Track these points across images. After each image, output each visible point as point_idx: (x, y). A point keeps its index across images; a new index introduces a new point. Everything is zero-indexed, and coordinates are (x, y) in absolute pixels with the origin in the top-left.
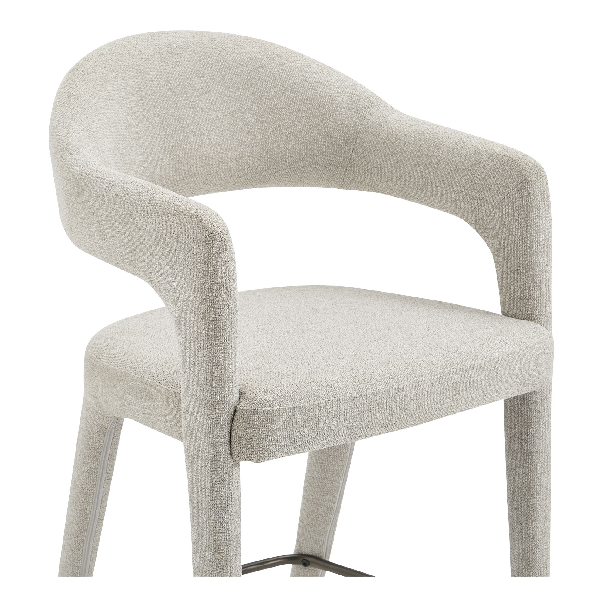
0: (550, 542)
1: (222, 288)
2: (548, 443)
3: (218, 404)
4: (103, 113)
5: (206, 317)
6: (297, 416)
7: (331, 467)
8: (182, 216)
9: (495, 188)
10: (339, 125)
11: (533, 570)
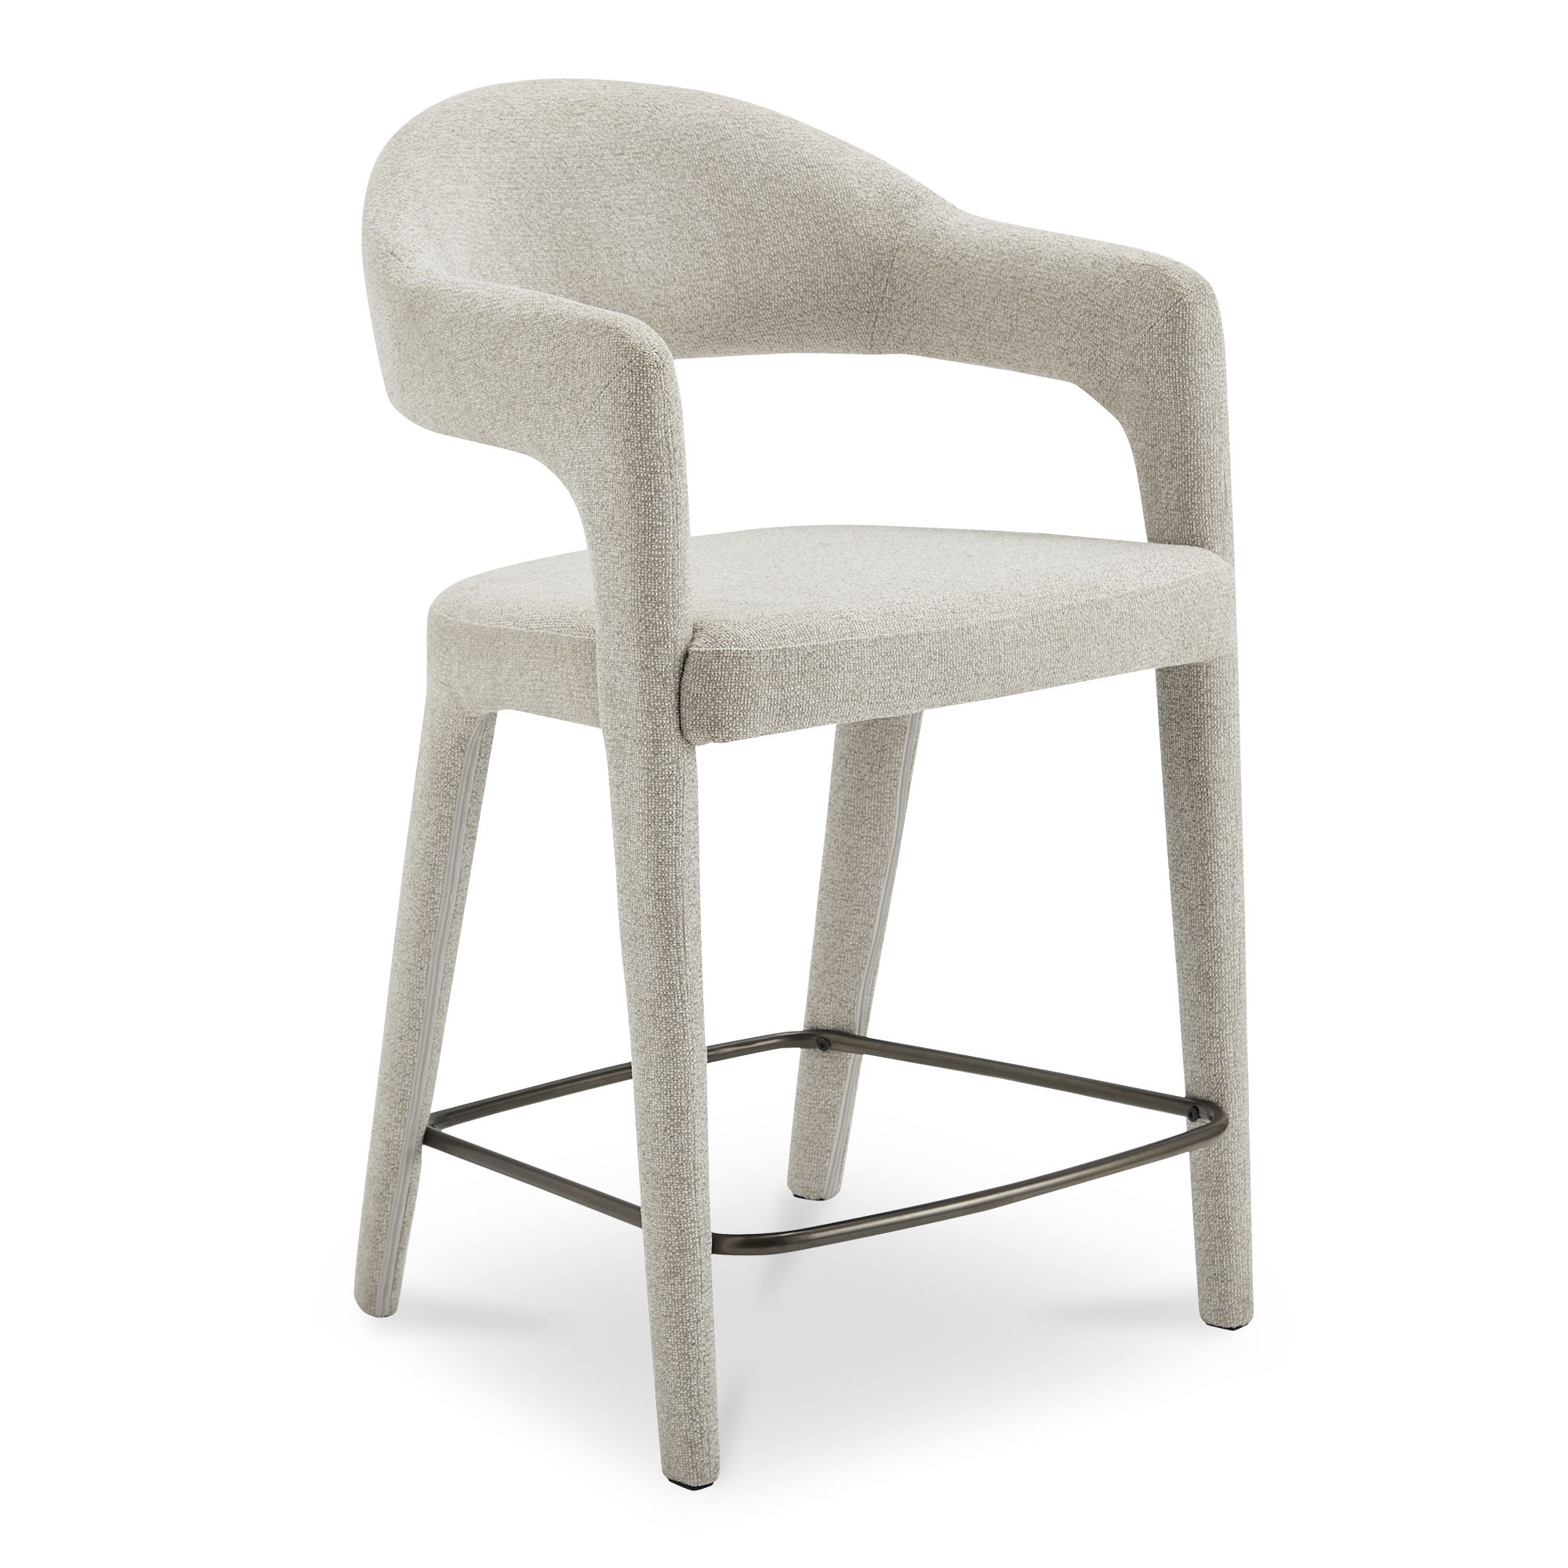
0: (1244, 945)
1: (661, 446)
2: (1235, 765)
3: (658, 642)
4: (452, 203)
5: (634, 495)
6: (790, 663)
7: (864, 858)
8: (591, 332)
9: (1129, 321)
10: (862, 237)
11: (1217, 992)
